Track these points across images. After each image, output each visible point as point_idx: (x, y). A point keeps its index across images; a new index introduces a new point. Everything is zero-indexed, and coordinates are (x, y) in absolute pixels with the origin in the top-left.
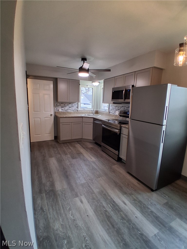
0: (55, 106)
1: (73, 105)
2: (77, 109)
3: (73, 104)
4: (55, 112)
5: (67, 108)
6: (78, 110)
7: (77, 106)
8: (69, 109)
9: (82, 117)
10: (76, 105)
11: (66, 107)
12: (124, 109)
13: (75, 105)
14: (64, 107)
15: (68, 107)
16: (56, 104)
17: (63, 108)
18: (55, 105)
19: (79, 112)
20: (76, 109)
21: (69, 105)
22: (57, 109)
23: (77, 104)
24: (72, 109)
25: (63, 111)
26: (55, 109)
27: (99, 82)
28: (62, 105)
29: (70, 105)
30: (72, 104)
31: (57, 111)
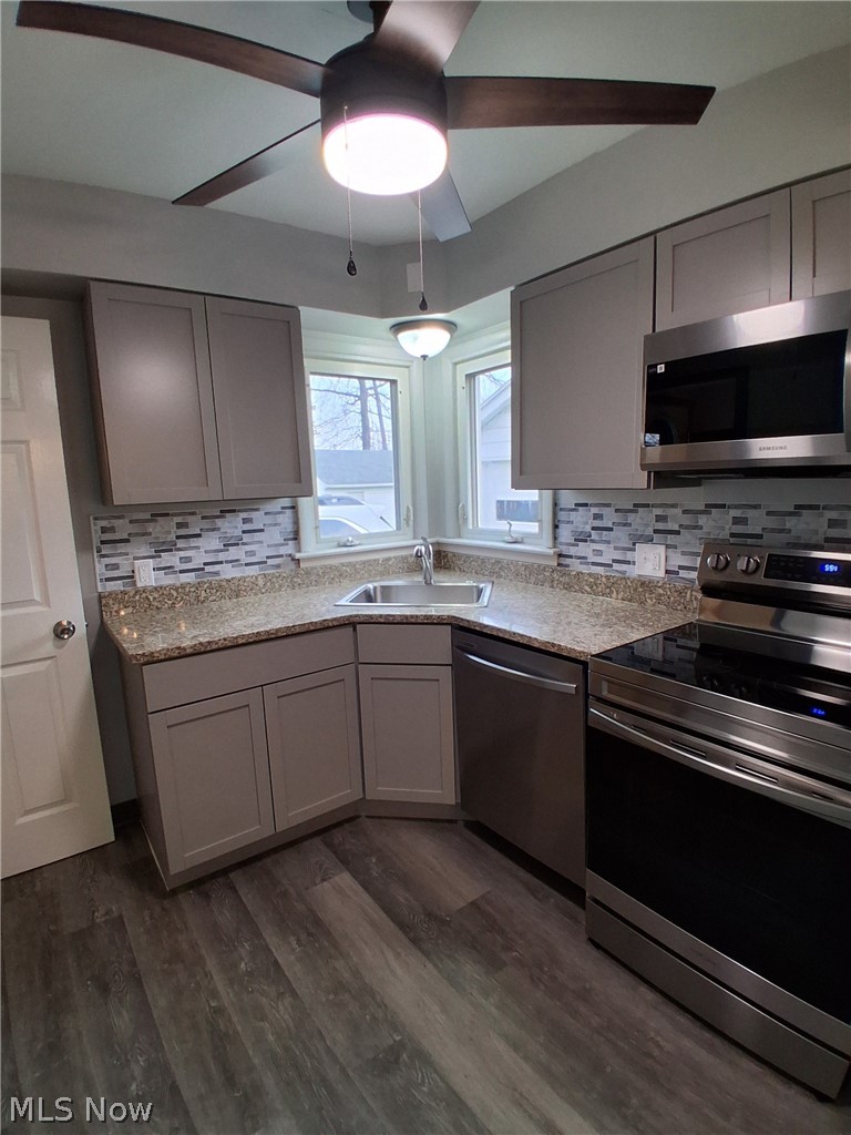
0: (96, 542)
1: (259, 519)
2: (289, 549)
3: (254, 515)
4: (100, 597)
5: (203, 550)
6: (298, 556)
7: (290, 528)
8: (221, 556)
9: (351, 623)
10: (280, 518)
11: (194, 542)
12: (739, 529)
13: (268, 520)
14: (181, 544)
15: (211, 542)
16: (104, 530)
17: (168, 559)
18: (96, 537)
19: (308, 573)
20: (283, 550)
21: (219, 522)
22: (116, 567)
23: (289, 512)
24: (252, 553)
25: (168, 580)
26: (100, 568)
27: (450, 326)
28: (165, 529)
29: (232, 526)
30: (244, 515)
31: (117, 586)
